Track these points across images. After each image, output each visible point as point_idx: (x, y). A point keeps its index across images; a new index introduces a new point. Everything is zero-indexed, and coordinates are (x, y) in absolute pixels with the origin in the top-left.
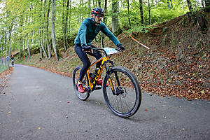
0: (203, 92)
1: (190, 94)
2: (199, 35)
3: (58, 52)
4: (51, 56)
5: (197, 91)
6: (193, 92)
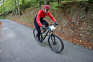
0: (80, 41)
1: (75, 41)
2: (84, 13)
3: (20, 12)
4: (18, 14)
5: (78, 40)
6: (77, 40)
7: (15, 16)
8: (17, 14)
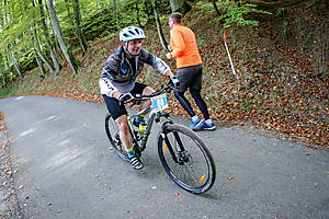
7: (53, 76)
8: (56, 66)
